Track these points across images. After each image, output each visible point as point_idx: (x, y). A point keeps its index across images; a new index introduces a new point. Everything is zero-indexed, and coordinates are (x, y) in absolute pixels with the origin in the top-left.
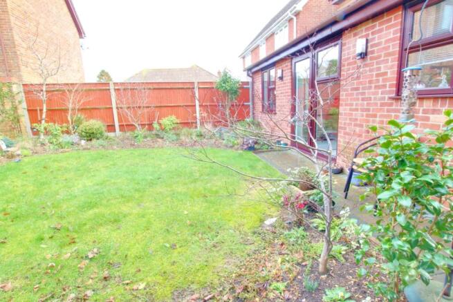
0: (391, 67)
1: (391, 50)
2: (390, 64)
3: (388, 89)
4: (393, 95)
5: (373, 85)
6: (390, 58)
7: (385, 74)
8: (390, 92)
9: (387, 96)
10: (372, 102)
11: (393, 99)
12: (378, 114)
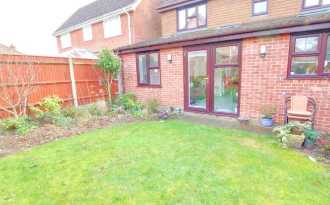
0: (283, 63)
1: (283, 54)
2: (282, 61)
3: (281, 74)
4: (286, 77)
5: (270, 71)
6: (283, 59)
7: (280, 66)
8: (282, 75)
9: (281, 78)
10: (270, 80)
11: (285, 79)
12: (275, 87)
